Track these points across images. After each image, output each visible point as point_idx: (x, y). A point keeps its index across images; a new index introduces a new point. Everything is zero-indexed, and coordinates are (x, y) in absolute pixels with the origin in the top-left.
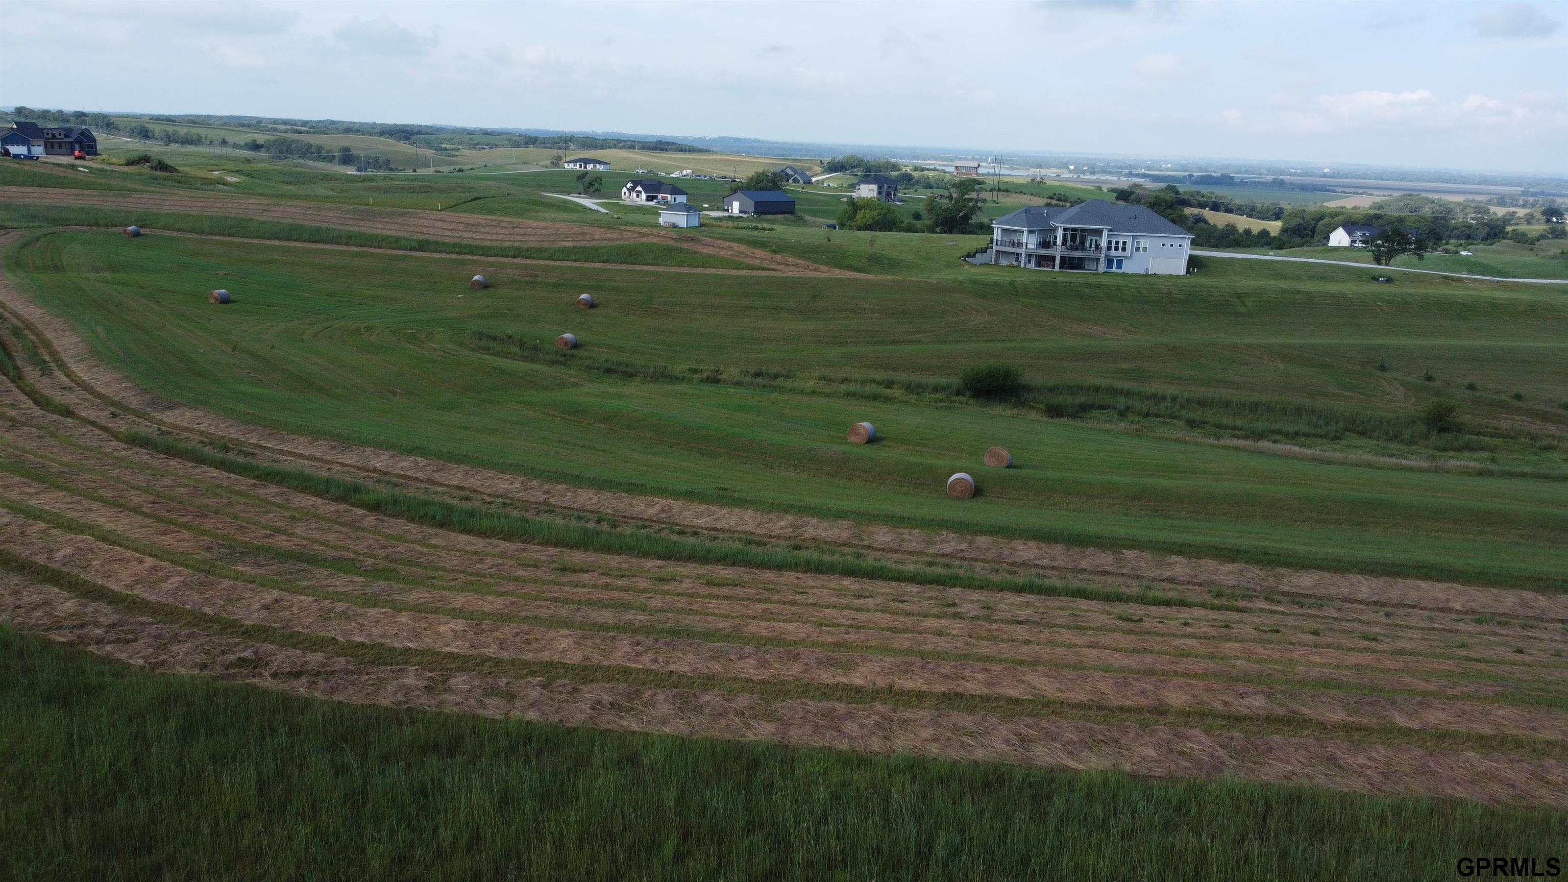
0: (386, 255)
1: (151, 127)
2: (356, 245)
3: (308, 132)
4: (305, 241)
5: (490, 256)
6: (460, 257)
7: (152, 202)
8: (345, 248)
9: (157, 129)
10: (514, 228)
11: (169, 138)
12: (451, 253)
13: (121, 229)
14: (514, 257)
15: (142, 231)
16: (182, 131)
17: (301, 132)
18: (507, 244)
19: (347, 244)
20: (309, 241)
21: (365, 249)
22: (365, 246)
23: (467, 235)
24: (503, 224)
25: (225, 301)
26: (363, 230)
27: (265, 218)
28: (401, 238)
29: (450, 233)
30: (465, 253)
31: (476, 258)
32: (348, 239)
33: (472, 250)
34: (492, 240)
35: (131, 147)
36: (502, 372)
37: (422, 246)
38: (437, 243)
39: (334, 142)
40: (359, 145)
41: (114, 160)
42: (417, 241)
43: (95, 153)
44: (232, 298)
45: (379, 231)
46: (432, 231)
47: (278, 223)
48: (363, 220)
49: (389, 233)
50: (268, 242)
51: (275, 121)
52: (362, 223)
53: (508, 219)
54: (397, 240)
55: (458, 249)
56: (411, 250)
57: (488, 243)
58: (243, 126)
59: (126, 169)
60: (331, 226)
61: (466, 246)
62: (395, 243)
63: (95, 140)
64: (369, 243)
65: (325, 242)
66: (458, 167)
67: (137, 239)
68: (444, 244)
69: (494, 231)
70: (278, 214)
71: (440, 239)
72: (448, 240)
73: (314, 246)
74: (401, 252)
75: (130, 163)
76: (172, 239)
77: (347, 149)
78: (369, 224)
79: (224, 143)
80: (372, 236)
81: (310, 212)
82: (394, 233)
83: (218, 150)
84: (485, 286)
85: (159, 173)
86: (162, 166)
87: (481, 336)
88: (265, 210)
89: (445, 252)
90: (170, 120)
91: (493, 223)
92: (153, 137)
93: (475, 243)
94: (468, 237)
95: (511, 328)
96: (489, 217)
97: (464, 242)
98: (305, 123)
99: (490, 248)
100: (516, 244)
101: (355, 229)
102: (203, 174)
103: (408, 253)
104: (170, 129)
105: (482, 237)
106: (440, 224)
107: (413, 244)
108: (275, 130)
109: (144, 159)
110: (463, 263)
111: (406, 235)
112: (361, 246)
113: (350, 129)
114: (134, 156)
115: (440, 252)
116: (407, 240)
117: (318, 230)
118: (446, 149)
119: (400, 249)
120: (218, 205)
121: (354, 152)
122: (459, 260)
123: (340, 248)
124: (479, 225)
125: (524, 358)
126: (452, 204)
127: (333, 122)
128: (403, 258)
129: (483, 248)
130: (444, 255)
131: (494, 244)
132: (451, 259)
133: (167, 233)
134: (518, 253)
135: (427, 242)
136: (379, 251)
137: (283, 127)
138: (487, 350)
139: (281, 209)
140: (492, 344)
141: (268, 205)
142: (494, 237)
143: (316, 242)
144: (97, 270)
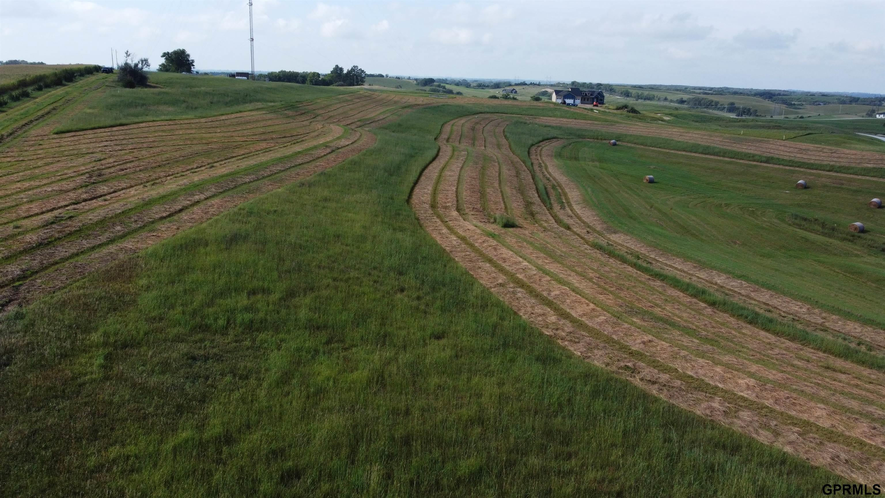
0: (746, 164)
1: (630, 91)
2: (727, 157)
3: (712, 94)
4: (699, 153)
5: (812, 169)
6: (792, 168)
7: (625, 128)
8: (721, 158)
9: (634, 92)
10: (832, 153)
11: (638, 96)
12: (787, 166)
13: (608, 141)
14: (829, 171)
15: (618, 143)
16: (646, 93)
17: (708, 94)
18: (825, 163)
19: (724, 156)
20: (702, 153)
21: (733, 160)
22: (733, 158)
23: (798, 155)
24: (825, 150)
25: (651, 181)
26: (735, 149)
27: (680, 139)
28: (756, 155)
29: (788, 154)
30: (796, 167)
31: (802, 170)
32: (724, 153)
33: (801, 165)
34: (816, 160)
35: (619, 101)
36: (807, 240)
37: (768, 160)
38: (778, 159)
39: (725, 100)
40: (740, 102)
41: (611, 107)
42: (765, 157)
43: (603, 103)
44: (655, 181)
45: (743, 150)
46: (776, 152)
47: (687, 142)
48: (735, 143)
49: (749, 151)
50: (680, 153)
51: (695, 88)
52: (734, 145)
53: (830, 147)
54: (754, 156)
55: (792, 163)
56: (761, 162)
57: (812, 161)
58: (677, 90)
59: (615, 111)
60: (715, 145)
61: (796, 162)
62: (751, 157)
63: (604, 97)
64: (736, 157)
65: (711, 155)
66: (800, 116)
67: (615, 147)
68: (783, 160)
69: (818, 154)
70: (687, 138)
71: (781, 157)
72: (785, 158)
73: (704, 156)
74: (755, 163)
75: (618, 109)
76: (631, 148)
77: (733, 104)
78: (738, 146)
79: (666, 99)
80: (739, 153)
81: (706, 137)
82: (752, 152)
83: (662, 103)
84: (805, 187)
85: (631, 114)
86: (633, 111)
87: (796, 217)
88: (681, 135)
89: (783, 165)
90: (640, 87)
91: (819, 149)
92: (631, 96)
93: (804, 161)
94: (799, 157)
95: (818, 215)
96: (816, 146)
97: (797, 160)
98: (711, 89)
99: (813, 164)
100: (832, 163)
101: (730, 148)
102: (652, 115)
103: (759, 164)
104: (640, 92)
105: (808, 157)
106: (783, 148)
107: (764, 159)
108: (694, 93)
109: (625, 107)
110: (793, 172)
111: (759, 153)
112: (731, 158)
113: (736, 93)
114: (620, 105)
115: (779, 164)
116: (760, 156)
117: (708, 147)
118: (794, 104)
119: (754, 161)
120: (657, 131)
121: (737, 105)
122: (792, 170)
123: (719, 158)
124: (808, 150)
125: (824, 234)
126: (793, 137)
127: (727, 88)
128: (755, 166)
129: (808, 164)
130: (781, 167)
131: (816, 162)
132: (785, 169)
133: (629, 145)
134: (832, 169)
135: (772, 158)
136: (741, 161)
137: (698, 91)
138: (799, 226)
139: (690, 135)
140: (803, 223)
141: (684, 132)
142: (817, 158)
143: (706, 154)
144: (593, 161)
